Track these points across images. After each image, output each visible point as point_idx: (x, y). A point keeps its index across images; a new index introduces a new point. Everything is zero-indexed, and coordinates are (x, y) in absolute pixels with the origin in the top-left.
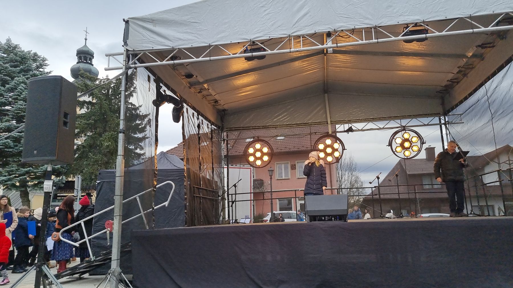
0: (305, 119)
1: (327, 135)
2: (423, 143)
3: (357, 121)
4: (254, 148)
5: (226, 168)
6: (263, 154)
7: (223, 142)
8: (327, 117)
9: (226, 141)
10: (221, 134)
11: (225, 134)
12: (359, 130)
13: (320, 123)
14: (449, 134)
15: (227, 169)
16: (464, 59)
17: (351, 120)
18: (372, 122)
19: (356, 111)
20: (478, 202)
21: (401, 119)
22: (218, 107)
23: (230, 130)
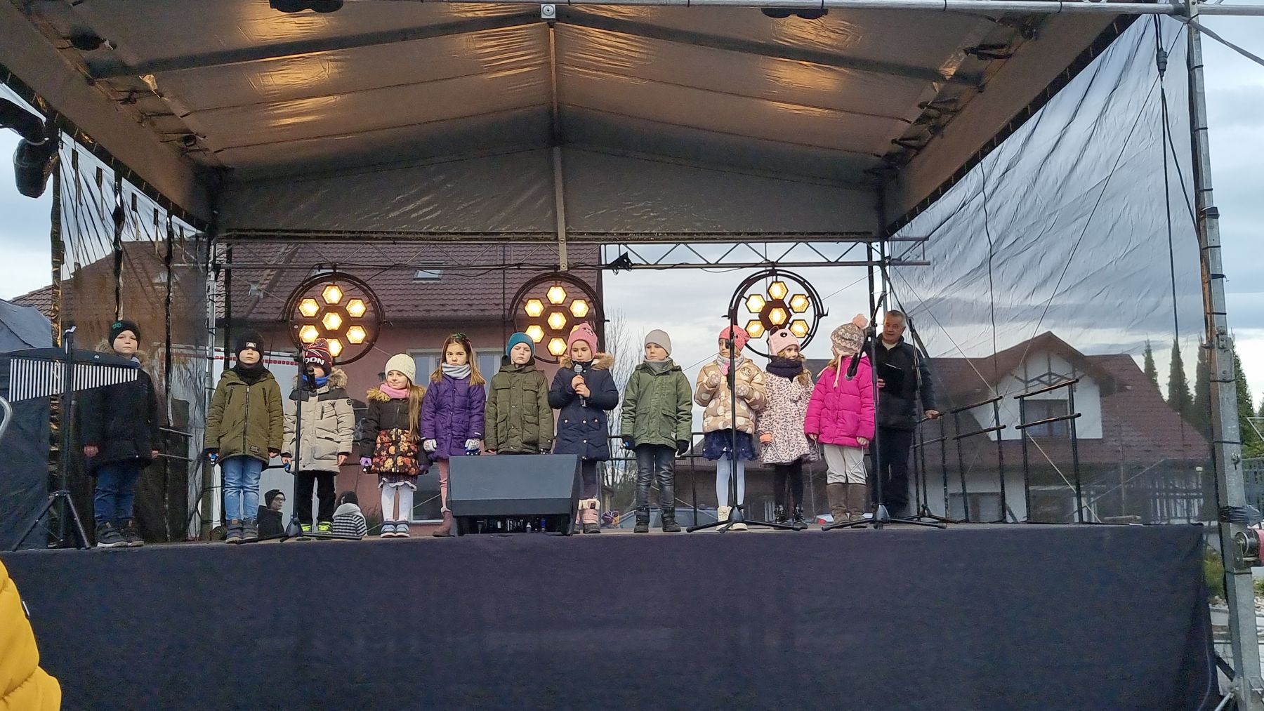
0: (489, 219)
1: (554, 276)
2: (820, 314)
3: (642, 239)
4: (320, 300)
6: (349, 322)
7: (212, 274)
8: (556, 216)
9: (222, 273)
10: (206, 246)
11: (221, 247)
12: (648, 264)
14: (890, 292)
16: (934, 83)
17: (629, 234)
18: (685, 244)
19: (642, 208)
20: (945, 485)
21: (766, 243)
22: (199, 156)
23: (239, 237)
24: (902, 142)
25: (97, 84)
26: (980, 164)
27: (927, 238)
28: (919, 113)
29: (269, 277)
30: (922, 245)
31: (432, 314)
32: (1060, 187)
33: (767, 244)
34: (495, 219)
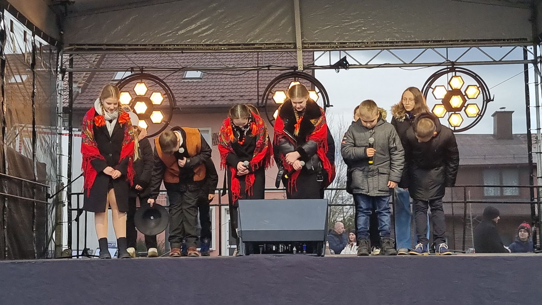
0: (247, 34)
1: (295, 74)
2: (488, 100)
3: (357, 47)
4: (132, 92)
5: (66, 134)
7: (60, 76)
8: (295, 33)
9: (67, 73)
10: (56, 55)
11: (66, 57)
12: (361, 65)
13: (278, 46)
15: (68, 137)
17: (347, 43)
18: (388, 50)
19: (357, 24)
21: (447, 48)
34: (252, 34)
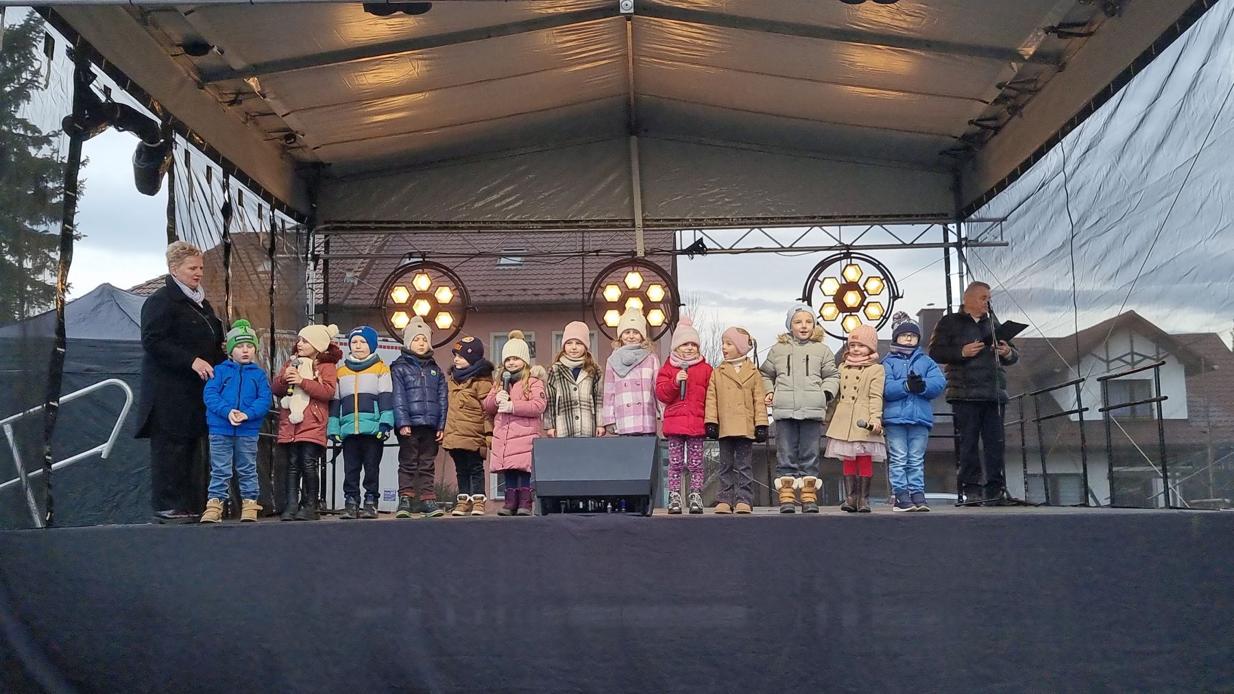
0: (568, 208)
1: (632, 261)
2: (895, 297)
3: (717, 225)
6: (437, 308)
7: (312, 264)
8: (633, 206)
9: (321, 261)
10: (305, 237)
11: (320, 238)
12: (723, 249)
14: (967, 274)
16: (1012, 63)
17: (704, 219)
18: (760, 228)
19: (717, 194)
20: (1025, 467)
21: (840, 226)
22: (298, 153)
23: (335, 229)
24: (978, 122)
25: (206, 87)
26: (1060, 143)
27: (1005, 219)
28: (996, 93)
29: (364, 265)
30: (999, 225)
31: (514, 299)
32: (1145, 166)
33: (842, 227)
34: (575, 207)
